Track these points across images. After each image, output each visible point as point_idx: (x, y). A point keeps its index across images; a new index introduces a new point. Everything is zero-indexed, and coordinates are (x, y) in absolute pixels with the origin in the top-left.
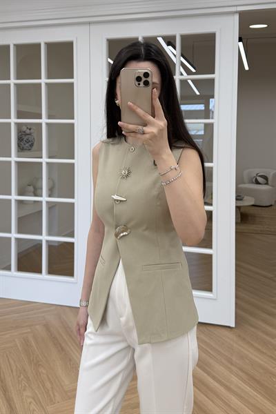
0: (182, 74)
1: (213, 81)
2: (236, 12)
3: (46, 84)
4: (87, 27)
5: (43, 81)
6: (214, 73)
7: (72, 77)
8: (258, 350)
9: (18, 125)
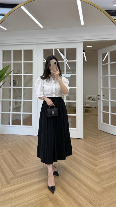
0: (66, 60)
1: (76, 62)
2: (82, 42)
3: (24, 63)
4: (37, 45)
5: (23, 62)
6: (76, 60)
7: (32, 61)
8: (90, 144)
9: (13, 76)
